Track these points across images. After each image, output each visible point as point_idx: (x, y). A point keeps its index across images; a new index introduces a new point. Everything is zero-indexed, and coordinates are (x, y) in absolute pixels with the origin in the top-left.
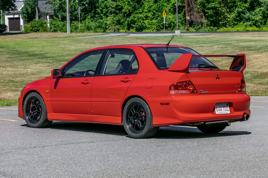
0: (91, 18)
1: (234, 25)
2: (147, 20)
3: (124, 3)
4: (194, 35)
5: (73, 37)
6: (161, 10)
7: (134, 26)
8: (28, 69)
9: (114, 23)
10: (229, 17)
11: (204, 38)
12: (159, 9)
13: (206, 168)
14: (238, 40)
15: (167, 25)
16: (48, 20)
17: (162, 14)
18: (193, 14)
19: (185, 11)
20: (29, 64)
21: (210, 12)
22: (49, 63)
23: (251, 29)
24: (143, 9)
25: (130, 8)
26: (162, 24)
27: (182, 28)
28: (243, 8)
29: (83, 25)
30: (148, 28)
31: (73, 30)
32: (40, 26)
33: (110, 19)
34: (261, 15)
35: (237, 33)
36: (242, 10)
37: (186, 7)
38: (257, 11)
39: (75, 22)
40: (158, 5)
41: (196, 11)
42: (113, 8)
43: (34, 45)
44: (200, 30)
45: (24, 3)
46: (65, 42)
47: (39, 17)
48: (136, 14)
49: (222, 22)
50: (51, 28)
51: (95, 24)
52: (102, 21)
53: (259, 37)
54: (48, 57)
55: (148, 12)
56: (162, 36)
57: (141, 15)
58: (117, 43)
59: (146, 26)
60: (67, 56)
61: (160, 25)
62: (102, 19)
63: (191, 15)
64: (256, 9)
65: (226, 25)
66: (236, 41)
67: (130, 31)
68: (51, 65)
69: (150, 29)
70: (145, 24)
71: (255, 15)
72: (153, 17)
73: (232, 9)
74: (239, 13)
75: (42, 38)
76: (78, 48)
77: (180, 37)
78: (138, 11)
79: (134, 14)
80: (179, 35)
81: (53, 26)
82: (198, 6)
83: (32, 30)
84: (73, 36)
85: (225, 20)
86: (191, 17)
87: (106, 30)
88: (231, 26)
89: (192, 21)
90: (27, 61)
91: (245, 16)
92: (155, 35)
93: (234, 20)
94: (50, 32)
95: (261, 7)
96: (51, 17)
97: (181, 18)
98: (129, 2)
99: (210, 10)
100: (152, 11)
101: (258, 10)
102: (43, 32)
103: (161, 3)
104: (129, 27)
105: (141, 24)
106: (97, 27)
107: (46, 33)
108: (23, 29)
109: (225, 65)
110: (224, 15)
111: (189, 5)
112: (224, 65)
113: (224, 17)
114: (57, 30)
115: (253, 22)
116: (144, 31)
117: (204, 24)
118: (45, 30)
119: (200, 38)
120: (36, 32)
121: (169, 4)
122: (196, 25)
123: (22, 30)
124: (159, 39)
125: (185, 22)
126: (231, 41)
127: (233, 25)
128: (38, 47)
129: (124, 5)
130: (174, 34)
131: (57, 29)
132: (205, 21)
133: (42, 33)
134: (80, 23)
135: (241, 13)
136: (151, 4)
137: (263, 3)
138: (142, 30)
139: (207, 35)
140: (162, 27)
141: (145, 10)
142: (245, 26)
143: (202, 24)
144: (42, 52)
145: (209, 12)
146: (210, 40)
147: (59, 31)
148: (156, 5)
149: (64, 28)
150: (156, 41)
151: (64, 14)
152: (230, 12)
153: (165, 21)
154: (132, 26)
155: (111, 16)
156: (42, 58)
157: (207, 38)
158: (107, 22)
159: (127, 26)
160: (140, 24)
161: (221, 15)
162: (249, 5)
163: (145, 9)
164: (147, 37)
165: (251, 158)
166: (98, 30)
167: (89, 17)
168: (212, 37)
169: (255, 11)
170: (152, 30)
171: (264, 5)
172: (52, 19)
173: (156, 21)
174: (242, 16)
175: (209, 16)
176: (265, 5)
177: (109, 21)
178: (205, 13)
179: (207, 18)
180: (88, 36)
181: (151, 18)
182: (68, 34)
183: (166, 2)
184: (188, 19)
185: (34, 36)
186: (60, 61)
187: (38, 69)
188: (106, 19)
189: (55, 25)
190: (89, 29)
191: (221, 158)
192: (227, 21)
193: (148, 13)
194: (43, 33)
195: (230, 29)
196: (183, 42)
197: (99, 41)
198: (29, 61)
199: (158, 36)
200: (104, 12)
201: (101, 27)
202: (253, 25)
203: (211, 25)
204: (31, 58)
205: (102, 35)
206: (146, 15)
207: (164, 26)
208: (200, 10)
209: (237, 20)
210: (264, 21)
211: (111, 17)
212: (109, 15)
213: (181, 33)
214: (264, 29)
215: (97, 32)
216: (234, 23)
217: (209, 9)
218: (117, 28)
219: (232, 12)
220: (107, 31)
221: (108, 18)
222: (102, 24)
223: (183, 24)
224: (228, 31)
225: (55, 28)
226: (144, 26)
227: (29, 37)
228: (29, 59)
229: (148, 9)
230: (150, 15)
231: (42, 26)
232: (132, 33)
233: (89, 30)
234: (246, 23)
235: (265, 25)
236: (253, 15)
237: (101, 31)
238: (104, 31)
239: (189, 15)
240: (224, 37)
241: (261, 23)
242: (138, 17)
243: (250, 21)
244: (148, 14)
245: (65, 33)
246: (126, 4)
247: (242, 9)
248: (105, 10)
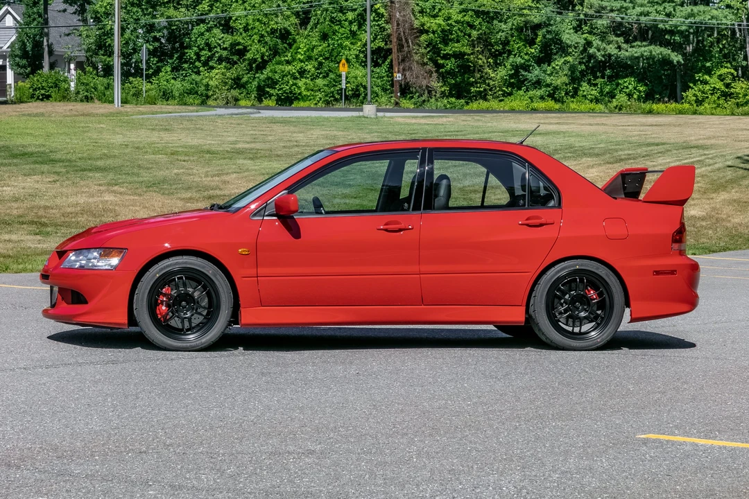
0: (172, 71)
1: (506, 96)
2: (304, 80)
3: (250, 39)
4: (409, 117)
5: (127, 114)
6: (337, 56)
7: (272, 91)
8: (5, 188)
9: (226, 83)
10: (494, 77)
11: (430, 124)
12: (331, 55)
13: (354, 428)
14: (507, 131)
15: (350, 93)
16: (73, 72)
17: (339, 66)
18: (410, 68)
19: (392, 61)
20: (9, 177)
21: (450, 64)
22: (58, 173)
23: (542, 105)
24: (293, 54)
25: (263, 50)
26: (338, 90)
27: (384, 99)
28: (526, 57)
29: (153, 86)
30: (305, 98)
31: (129, 99)
32: (52, 87)
33: (217, 74)
34: (566, 75)
35: (509, 114)
36: (523, 61)
37: (395, 50)
38: (557, 65)
39: (134, 79)
40: (329, 44)
41: (417, 62)
42: (225, 49)
43: (28, 131)
44: (427, 106)
45: (19, 33)
46: (102, 126)
47: (52, 66)
48: (279, 63)
49: (477, 87)
50: (78, 93)
51: (183, 85)
52: (198, 78)
53: (557, 125)
54: (56, 161)
55: (307, 60)
56: (333, 118)
57: (290, 67)
58: (225, 131)
59: (300, 94)
60: (101, 158)
61: (333, 92)
62: (198, 73)
63: (404, 70)
64: (556, 59)
65: (486, 95)
66: (502, 134)
67: (262, 105)
68: (61, 179)
69: (310, 100)
70: (299, 88)
71: (552, 73)
72: (318, 73)
73: (500, 60)
74: (517, 68)
75: (53, 115)
76: (131, 140)
77: (374, 120)
78: (283, 59)
79: (273, 65)
80: (373, 116)
81: (83, 87)
82: (423, 51)
83: (32, 96)
84: (127, 112)
85: (485, 84)
86: (405, 75)
87: (207, 99)
88: (498, 97)
89: (408, 83)
90: (5, 169)
91: (530, 75)
92: (317, 116)
93: (504, 85)
94: (76, 100)
95: (566, 56)
96: (80, 66)
97: (383, 77)
98: (262, 36)
99: (449, 59)
100: (316, 59)
101: (559, 62)
102: (60, 101)
103: (338, 40)
104: (262, 94)
105: (290, 88)
106: (187, 93)
107: (66, 103)
108: (12, 93)
109: (471, 189)
110: (482, 72)
111: (401, 47)
112: (468, 188)
113: (481, 77)
114: (92, 98)
115: (549, 89)
116: (295, 104)
117: (436, 93)
118: (65, 97)
119: (420, 124)
120: (42, 100)
121: (356, 43)
122: (417, 94)
123: (10, 95)
124: (323, 125)
125: (392, 85)
126: (490, 132)
127: (503, 95)
128: (36, 136)
129: (250, 42)
130: (361, 114)
131: (93, 96)
132: (436, 84)
133: (55, 103)
134: (148, 82)
135: (521, 69)
136: (314, 43)
137: (570, 46)
138: (291, 103)
139: (437, 117)
140: (337, 96)
141: (299, 56)
142: (530, 98)
143: (429, 92)
144: (42, 149)
145: (447, 65)
146: (442, 130)
147: (96, 101)
148: (324, 45)
149: (108, 93)
150: (316, 129)
151: (108, 59)
152: (497, 65)
153: (344, 82)
154: (268, 92)
155: (219, 67)
156: (42, 163)
157: (436, 124)
158: (209, 83)
159: (257, 91)
160: (288, 87)
161: (474, 71)
162: (540, 52)
163: (300, 53)
164: (297, 118)
165: (469, 405)
166: (190, 99)
167: (169, 69)
168: (449, 122)
169: (552, 63)
170: (315, 102)
171: (573, 51)
172: (80, 72)
173: (325, 82)
174: (522, 75)
175: (448, 73)
176: (576, 52)
177: (214, 79)
178: (438, 66)
179: (443, 77)
180: (162, 113)
181: (313, 75)
182: (116, 106)
183: (349, 38)
184: (398, 78)
185: (35, 111)
186: (84, 170)
187: (30, 188)
188: (207, 75)
189: (87, 84)
190: (166, 96)
191: (398, 404)
192: (489, 85)
193: (306, 63)
194: (59, 104)
195: (494, 104)
196: (378, 132)
197: (181, 126)
198: (9, 167)
199: (324, 118)
200: (202, 58)
201: (196, 93)
202: (548, 96)
203: (451, 95)
204: (15, 161)
205: (197, 112)
206: (302, 68)
207: (342, 93)
208: (425, 60)
209: (511, 85)
210: (573, 88)
211: (219, 69)
212: (215, 65)
213: (378, 110)
214: (573, 106)
215: (185, 104)
216: (504, 91)
217: (446, 57)
218: (233, 97)
219: (501, 66)
220: (210, 102)
221: (213, 71)
222: (198, 87)
223: (386, 90)
224: (491, 109)
225: (87, 92)
226: (295, 94)
227: (24, 113)
228: (10, 165)
229: (307, 54)
230: (309, 67)
231: (56, 86)
232: (268, 108)
233: (168, 98)
234: (531, 93)
235: (574, 98)
236: (548, 74)
237: (196, 102)
238: (203, 103)
239: (401, 70)
240: (476, 124)
241: (567, 94)
242: (283, 72)
243: (540, 89)
244: (307, 65)
245: (110, 106)
246: (256, 41)
247: (523, 59)
248: (206, 54)
